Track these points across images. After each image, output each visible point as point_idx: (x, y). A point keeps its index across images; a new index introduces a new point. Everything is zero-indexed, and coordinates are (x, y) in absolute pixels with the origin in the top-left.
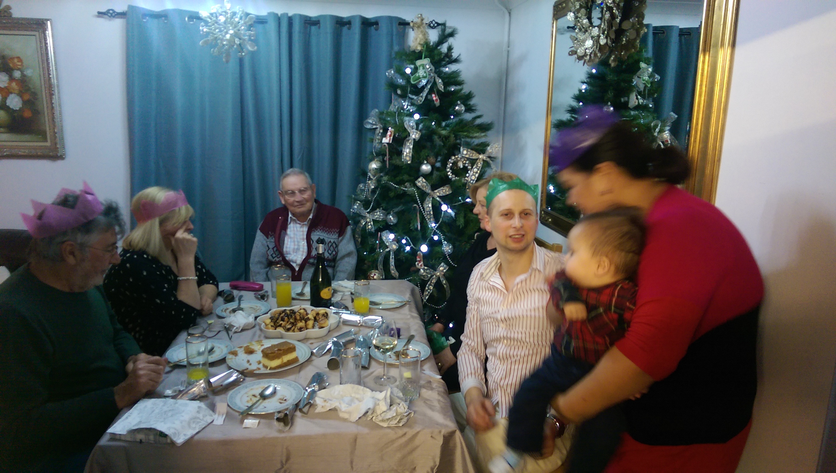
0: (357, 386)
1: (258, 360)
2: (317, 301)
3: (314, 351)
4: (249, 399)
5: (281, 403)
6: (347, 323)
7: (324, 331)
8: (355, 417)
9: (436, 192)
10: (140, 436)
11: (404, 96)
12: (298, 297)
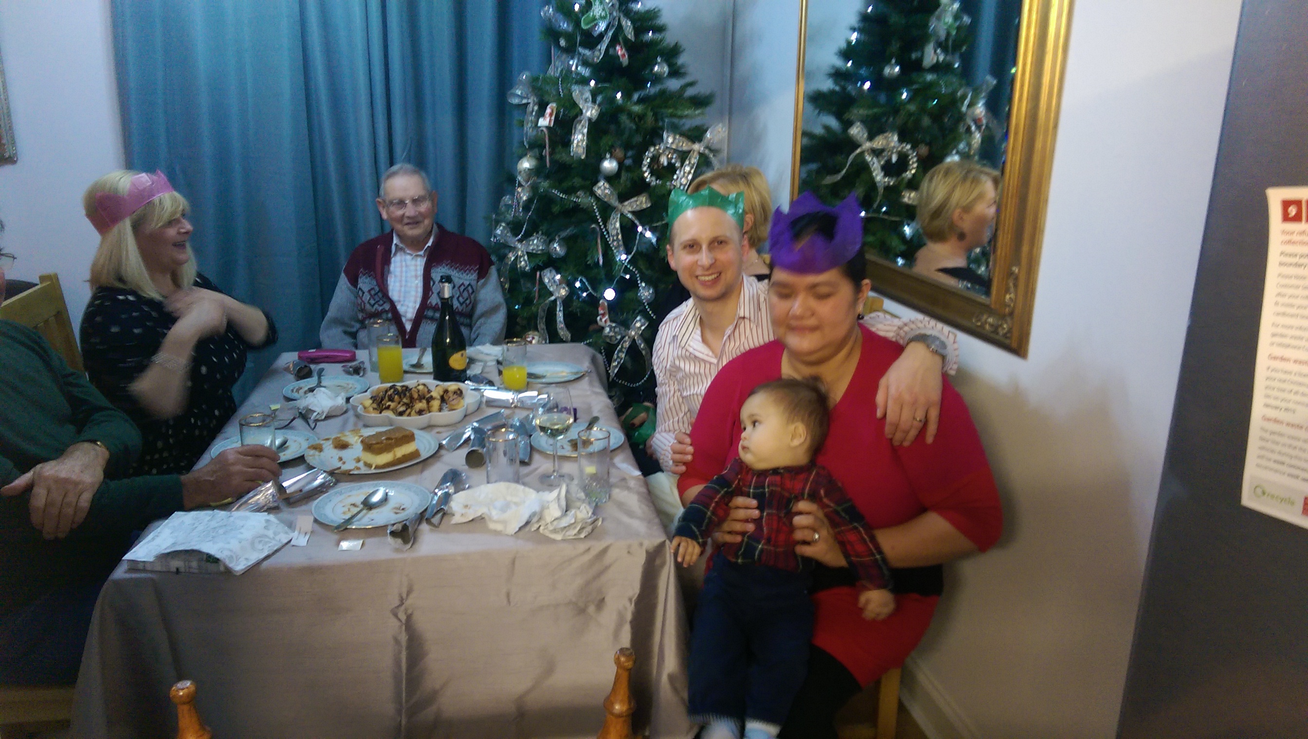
0: (514, 486)
1: (356, 457)
2: (443, 372)
3: (444, 442)
4: (346, 509)
5: (396, 513)
6: (495, 404)
7: (456, 415)
8: (514, 527)
9: (626, 206)
10: (176, 564)
11: (570, 51)
12: (412, 369)
